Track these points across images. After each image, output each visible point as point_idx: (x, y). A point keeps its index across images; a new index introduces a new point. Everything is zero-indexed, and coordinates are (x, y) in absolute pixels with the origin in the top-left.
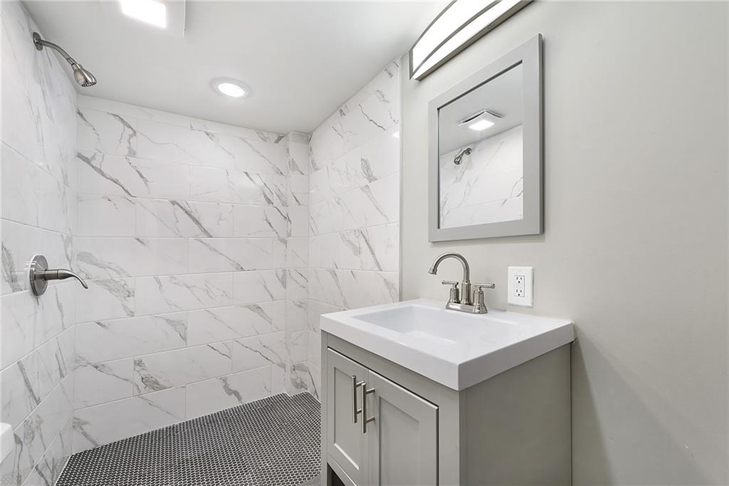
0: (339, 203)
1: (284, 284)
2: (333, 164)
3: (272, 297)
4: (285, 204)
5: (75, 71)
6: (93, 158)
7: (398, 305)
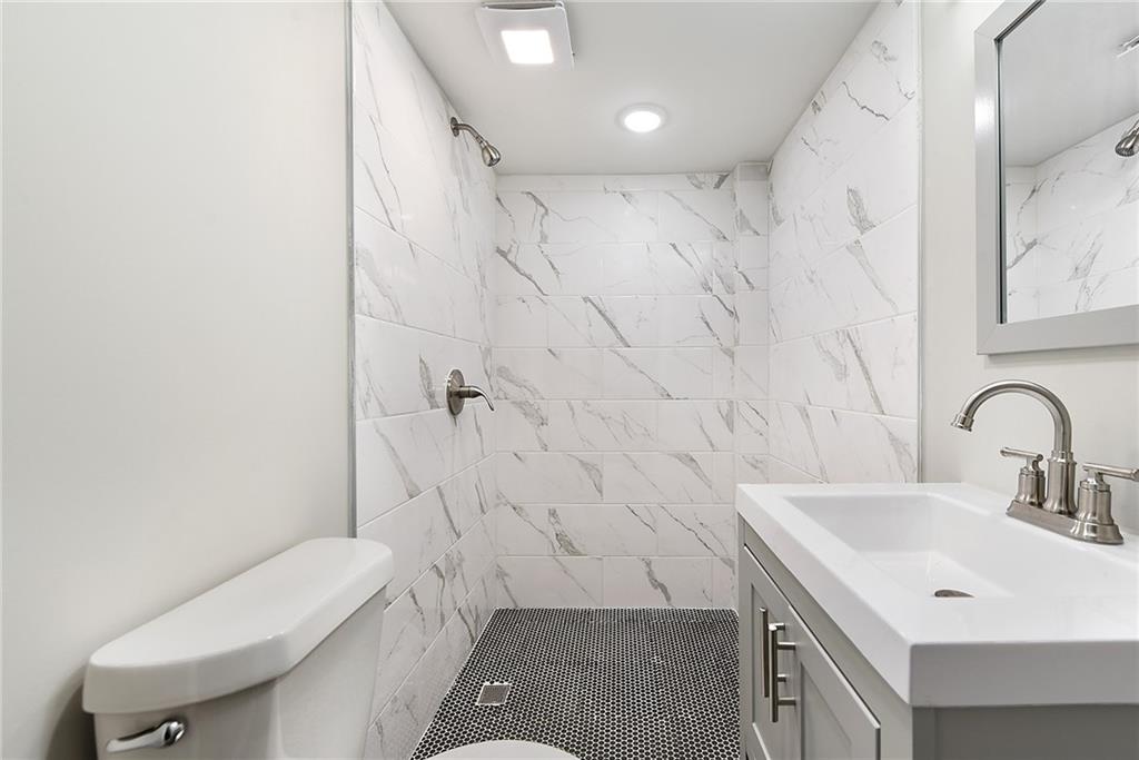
0: (812, 281)
1: (730, 425)
2: (802, 208)
3: (712, 445)
4: (730, 290)
5: (483, 150)
6: (510, 251)
7: (914, 489)
